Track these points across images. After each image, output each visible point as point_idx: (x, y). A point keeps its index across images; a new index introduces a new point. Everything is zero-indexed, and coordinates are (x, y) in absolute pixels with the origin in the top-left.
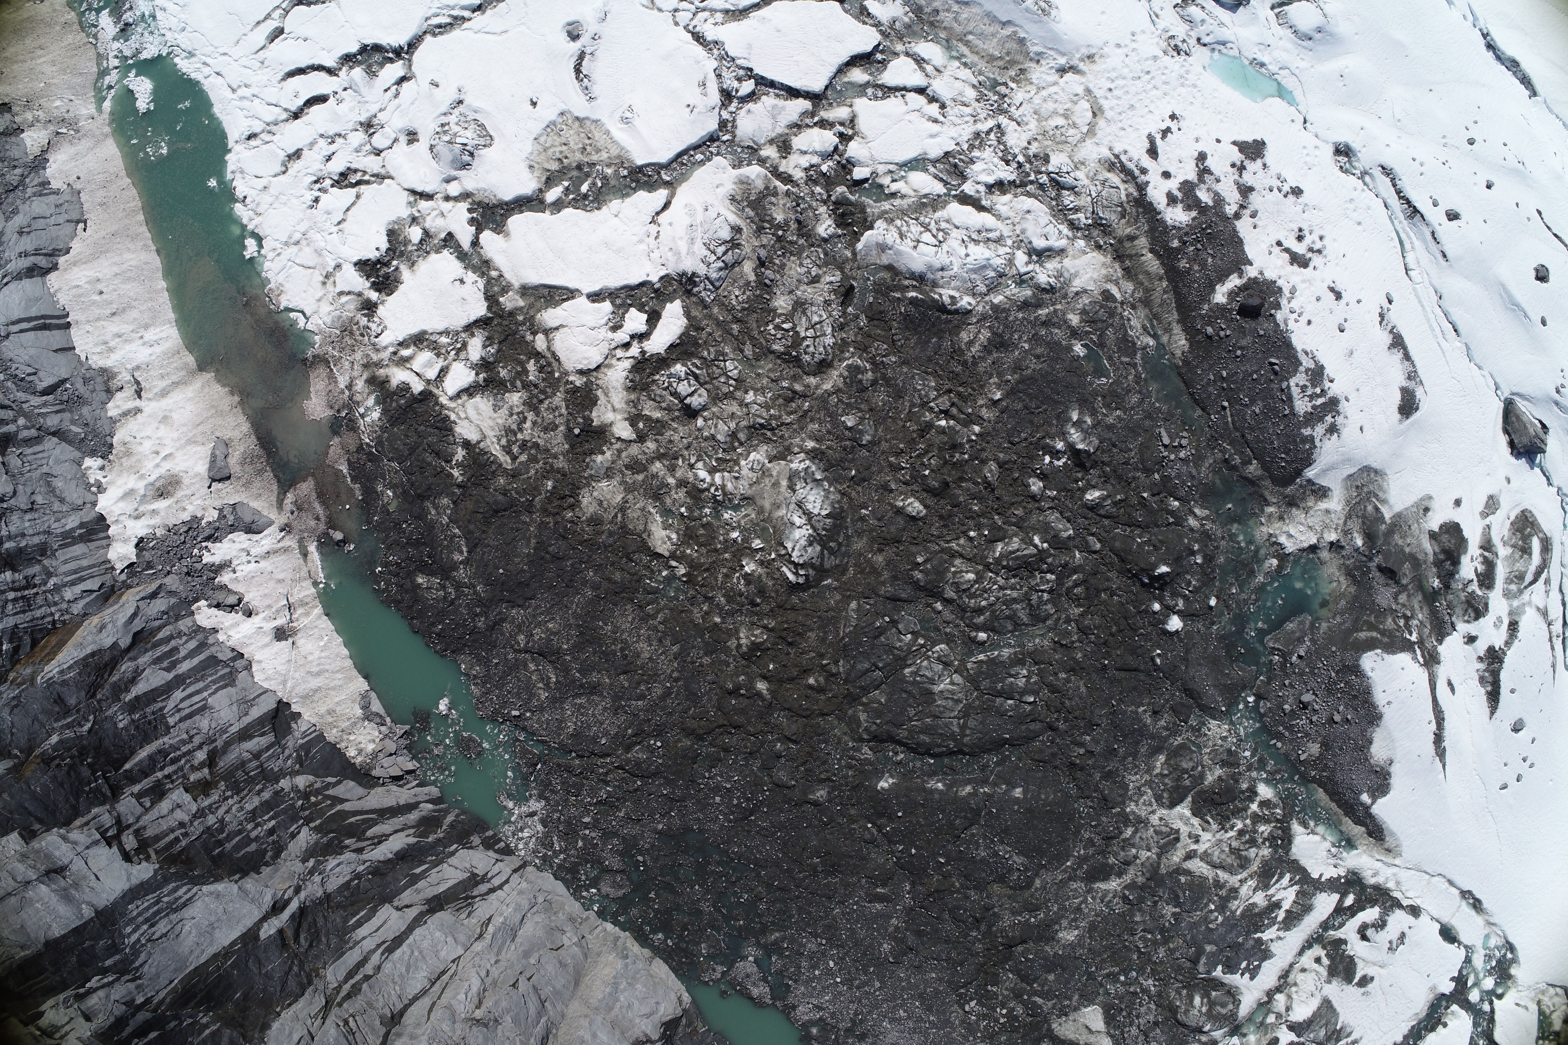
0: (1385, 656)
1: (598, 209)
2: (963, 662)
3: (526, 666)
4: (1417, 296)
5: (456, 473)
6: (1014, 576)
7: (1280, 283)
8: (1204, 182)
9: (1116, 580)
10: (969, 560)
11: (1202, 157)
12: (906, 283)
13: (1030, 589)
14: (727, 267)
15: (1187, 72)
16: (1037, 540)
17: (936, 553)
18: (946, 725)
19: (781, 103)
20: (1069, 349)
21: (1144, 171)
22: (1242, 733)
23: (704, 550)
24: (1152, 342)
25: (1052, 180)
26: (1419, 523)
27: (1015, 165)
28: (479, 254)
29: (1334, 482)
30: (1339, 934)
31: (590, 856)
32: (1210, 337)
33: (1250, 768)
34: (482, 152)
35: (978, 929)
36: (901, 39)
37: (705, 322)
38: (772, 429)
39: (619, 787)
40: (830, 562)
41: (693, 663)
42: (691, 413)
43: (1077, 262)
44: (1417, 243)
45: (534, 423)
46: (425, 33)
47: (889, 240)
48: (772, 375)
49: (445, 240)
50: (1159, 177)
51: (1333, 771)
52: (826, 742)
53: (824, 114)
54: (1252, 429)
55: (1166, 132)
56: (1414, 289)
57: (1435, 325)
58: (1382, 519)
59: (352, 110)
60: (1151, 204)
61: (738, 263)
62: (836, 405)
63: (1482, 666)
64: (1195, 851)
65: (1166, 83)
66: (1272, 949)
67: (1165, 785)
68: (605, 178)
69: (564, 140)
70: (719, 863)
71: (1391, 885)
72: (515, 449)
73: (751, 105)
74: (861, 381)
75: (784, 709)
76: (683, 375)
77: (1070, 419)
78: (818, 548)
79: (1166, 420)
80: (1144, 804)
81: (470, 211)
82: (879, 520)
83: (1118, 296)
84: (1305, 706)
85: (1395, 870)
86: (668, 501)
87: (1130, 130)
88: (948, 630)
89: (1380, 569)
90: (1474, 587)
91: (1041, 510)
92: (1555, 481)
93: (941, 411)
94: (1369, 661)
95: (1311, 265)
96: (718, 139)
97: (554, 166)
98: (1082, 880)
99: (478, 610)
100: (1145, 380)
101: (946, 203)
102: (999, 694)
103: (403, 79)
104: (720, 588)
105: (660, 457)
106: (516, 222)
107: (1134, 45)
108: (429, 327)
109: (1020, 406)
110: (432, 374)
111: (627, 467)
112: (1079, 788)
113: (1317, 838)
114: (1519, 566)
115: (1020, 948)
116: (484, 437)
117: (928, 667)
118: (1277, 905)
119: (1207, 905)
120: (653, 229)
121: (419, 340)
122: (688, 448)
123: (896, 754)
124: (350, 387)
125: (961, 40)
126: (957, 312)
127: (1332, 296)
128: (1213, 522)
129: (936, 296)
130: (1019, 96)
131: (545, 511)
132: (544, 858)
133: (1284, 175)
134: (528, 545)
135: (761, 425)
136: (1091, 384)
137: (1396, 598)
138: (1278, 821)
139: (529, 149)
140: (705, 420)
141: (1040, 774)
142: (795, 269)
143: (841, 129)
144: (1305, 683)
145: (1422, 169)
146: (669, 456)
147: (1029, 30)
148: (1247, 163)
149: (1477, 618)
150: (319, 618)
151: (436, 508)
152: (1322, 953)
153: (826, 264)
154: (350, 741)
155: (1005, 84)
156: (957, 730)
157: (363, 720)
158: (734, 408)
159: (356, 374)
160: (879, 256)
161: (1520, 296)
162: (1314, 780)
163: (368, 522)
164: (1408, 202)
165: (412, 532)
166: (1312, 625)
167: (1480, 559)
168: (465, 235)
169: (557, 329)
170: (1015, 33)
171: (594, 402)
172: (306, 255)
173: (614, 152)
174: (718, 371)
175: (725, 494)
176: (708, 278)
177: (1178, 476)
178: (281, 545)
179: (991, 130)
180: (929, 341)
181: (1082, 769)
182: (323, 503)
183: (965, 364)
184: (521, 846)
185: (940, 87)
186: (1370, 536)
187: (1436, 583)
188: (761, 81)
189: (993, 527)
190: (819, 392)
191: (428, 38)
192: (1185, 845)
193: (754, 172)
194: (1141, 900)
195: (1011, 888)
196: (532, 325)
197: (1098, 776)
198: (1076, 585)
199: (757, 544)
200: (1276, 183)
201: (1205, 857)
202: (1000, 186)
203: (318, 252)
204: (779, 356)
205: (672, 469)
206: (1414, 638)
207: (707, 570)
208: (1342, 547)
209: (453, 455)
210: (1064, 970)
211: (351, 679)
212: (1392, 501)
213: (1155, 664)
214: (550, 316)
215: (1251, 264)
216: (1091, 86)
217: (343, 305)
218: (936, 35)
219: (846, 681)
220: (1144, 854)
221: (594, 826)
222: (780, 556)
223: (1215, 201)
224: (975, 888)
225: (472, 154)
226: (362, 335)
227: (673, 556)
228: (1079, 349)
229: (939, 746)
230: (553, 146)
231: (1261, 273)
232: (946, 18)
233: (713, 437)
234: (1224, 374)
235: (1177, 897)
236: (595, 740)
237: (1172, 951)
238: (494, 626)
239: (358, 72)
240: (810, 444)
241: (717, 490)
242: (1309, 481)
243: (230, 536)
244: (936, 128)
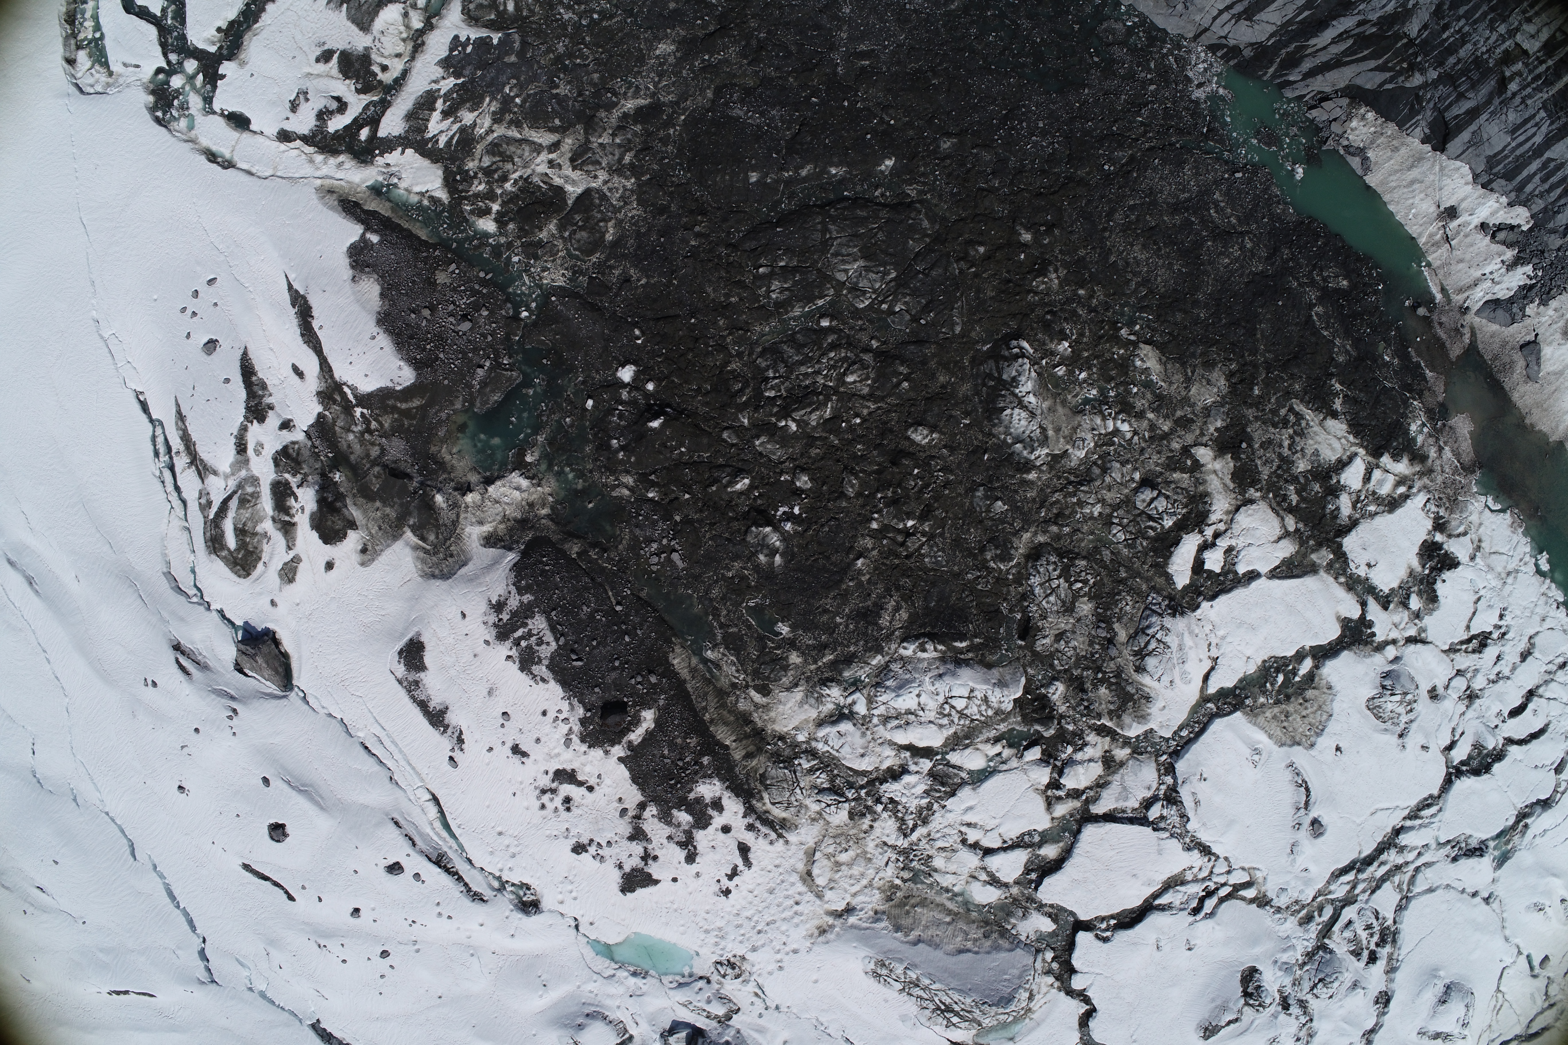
0: (390, 385)
1: (1264, 661)
2: (838, 294)
3: (1238, 218)
4: (418, 774)
5: (1338, 387)
6: (807, 387)
7: (584, 747)
8: (685, 832)
9: (699, 405)
10: (854, 395)
11: (691, 858)
12: (971, 655)
13: (788, 378)
14: (1143, 631)
15: (717, 944)
16: (793, 427)
17: (889, 395)
18: (843, 230)
19: (1120, 805)
20: (794, 628)
21: (750, 827)
22: (526, 278)
23: (1107, 356)
24: (709, 654)
25: (842, 795)
26: (370, 534)
27: (884, 800)
28: (1357, 595)
29: (480, 555)
30: (366, 99)
31: (1141, 55)
32: (651, 672)
33: (509, 245)
34: (1375, 692)
35: (759, 40)
36: (1015, 900)
37: (1150, 574)
38: (1070, 483)
39: (1131, 122)
40: (989, 366)
41: (1093, 248)
42: (1147, 482)
43: (803, 717)
44: (428, 830)
45: (1281, 446)
46: (1439, 797)
47: (997, 691)
48: (1080, 535)
49: (1389, 602)
50: (733, 825)
51: (416, 259)
52: (952, 194)
53: (1077, 804)
54: (586, 588)
55: (733, 874)
56: (422, 780)
57: (392, 748)
58: (414, 529)
59: (1488, 708)
60: (737, 796)
61: (1132, 637)
62: (1014, 519)
63: (268, 400)
64: (550, 152)
65: (739, 926)
66: (441, 70)
67: (600, 211)
68: (1264, 692)
69: (1306, 720)
70: (1024, 65)
71: (319, 158)
72: (1292, 418)
73: (1148, 794)
74: (997, 548)
75: (1000, 218)
76: (1165, 517)
77: (781, 555)
78: (1005, 377)
79: (679, 578)
80: (617, 189)
81: (1373, 634)
82: (951, 416)
83: (753, 693)
84: (464, 317)
85: (318, 174)
86: (1149, 396)
87: (770, 867)
88: (860, 322)
89: (410, 477)
90: (293, 481)
91: (791, 459)
92: (215, 615)
93: (913, 534)
94: (406, 376)
95: (551, 775)
96: (1171, 755)
97: (1310, 693)
98: (664, 103)
99: (1291, 264)
100: (707, 614)
101: (945, 745)
102: (795, 270)
103: (1450, 748)
104: (1086, 322)
105: (1166, 436)
106: (1333, 632)
107: (779, 957)
108: (1389, 517)
109: (833, 559)
110: (1377, 474)
111: (1192, 421)
112: (690, 192)
113: (417, 189)
114: (246, 514)
115: (712, 28)
116: (1321, 423)
117: (872, 282)
118: (446, 114)
119: (524, 101)
120: (1214, 653)
121: (1393, 504)
122: (1142, 451)
123: (883, 195)
124: (1441, 449)
125: (956, 914)
126: (917, 637)
127: (523, 747)
128: (605, 485)
129: (940, 647)
130: (890, 872)
131: (1255, 366)
132: (1179, 47)
133: (597, 863)
134: (1262, 331)
135: (1082, 485)
136: (764, 597)
137: (383, 450)
138: (466, 198)
139: (1334, 703)
140: (1132, 479)
141: (734, 199)
142: (1079, 643)
143: (1061, 793)
144: (469, 341)
145: (439, 909)
146: (1158, 438)
147: (893, 941)
148: (641, 864)
149: (285, 448)
150: (1420, 234)
151: (1347, 352)
152: (381, 76)
153: (1052, 656)
154: (1374, 126)
155: (905, 881)
156: (831, 227)
157: (1365, 148)
158: (1109, 496)
159: (1438, 462)
160: (1001, 676)
161: (301, 802)
162: (434, 246)
163: (1398, 329)
164: (447, 870)
165: (1362, 326)
166: (472, 404)
167: (293, 511)
168: (1374, 611)
169: (1280, 539)
170: (907, 935)
171: (1235, 476)
172: (1499, 564)
173: (1261, 719)
174: (1131, 529)
175: (1101, 412)
176: (1160, 615)
177: (654, 523)
178: (1466, 295)
179: (913, 830)
180: (937, 602)
181: (692, 212)
182: (1438, 339)
183: (898, 589)
184: (1203, 55)
185: (972, 860)
186: (429, 506)
187: (337, 477)
188: (1142, 821)
189: (837, 431)
190: (1033, 529)
191: (1436, 792)
192: (563, 156)
193: (1134, 730)
194: (597, 94)
195: (735, 85)
196: (1301, 538)
197: (673, 208)
198: (741, 390)
199: (1061, 371)
200: (605, 852)
201: (538, 149)
202: (895, 774)
203: (1490, 568)
204: (1078, 556)
205: (1152, 427)
206: (358, 411)
207: (1101, 337)
208: (455, 489)
209: (1344, 403)
210: (661, 15)
211: (1382, 183)
212: (408, 550)
213: (640, 329)
214: (1287, 549)
215: (620, 759)
216: (818, 902)
217: (1461, 523)
218: (980, 912)
219: (948, 255)
220: (605, 139)
221: (1145, 83)
222: (1037, 363)
223: (670, 815)
224: (772, 79)
225: (1384, 687)
226: (1440, 498)
227: (1135, 344)
228: (784, 629)
229: (845, 208)
230: (1314, 713)
231: (607, 752)
232: (976, 933)
233: (1123, 464)
234: (627, 639)
235: (559, 103)
236: (1164, 161)
237: (549, 50)
238: (1274, 251)
239: (1491, 743)
240: (1032, 476)
241: (1110, 414)
242: (510, 549)
243: (1512, 293)
244: (969, 818)
